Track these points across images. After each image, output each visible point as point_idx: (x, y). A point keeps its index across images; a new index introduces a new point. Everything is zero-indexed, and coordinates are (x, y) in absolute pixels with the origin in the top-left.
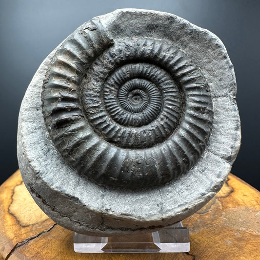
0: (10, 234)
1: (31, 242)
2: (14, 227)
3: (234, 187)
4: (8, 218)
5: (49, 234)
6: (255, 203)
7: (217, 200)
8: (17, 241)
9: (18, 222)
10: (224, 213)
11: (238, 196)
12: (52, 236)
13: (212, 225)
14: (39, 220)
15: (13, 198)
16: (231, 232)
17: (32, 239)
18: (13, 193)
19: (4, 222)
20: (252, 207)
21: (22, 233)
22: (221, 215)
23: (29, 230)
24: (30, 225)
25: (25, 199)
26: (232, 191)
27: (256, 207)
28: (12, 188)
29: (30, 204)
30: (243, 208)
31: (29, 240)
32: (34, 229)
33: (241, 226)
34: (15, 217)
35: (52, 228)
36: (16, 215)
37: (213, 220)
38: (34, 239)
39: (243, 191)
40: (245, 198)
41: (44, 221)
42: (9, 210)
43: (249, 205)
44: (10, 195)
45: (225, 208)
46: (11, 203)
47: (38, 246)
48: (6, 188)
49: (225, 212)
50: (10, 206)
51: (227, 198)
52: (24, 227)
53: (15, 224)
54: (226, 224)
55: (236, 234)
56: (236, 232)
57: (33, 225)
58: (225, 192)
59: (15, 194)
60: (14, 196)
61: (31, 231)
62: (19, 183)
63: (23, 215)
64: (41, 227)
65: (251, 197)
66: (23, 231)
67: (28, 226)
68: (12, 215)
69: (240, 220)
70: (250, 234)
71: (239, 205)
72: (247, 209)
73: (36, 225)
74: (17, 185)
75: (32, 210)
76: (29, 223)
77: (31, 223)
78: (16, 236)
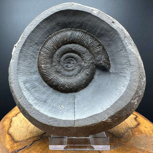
0: (8, 147)
2: (10, 142)
3: (140, 121)
4: (7, 136)
5: (30, 147)
6: (151, 132)
7: (129, 129)
8: (11, 151)
9: (13, 139)
10: (133, 138)
11: (142, 128)
12: (32, 149)
13: (125, 145)
14: (25, 139)
15: (11, 124)
16: (136, 150)
17: (20, 150)
18: (11, 121)
19: (5, 139)
20: (150, 135)
21: (15, 146)
22: (131, 139)
23: (19, 144)
24: (19, 141)
25: (18, 125)
26: (139, 124)
27: (152, 135)
28: (11, 118)
29: (20, 129)
30: (144, 135)
31: (18, 151)
32: (22, 143)
33: (142, 147)
34: (11, 136)
35: (32, 143)
36: (12, 135)
37: (126, 142)
38: (21, 150)
39: (145, 124)
40: (146, 129)
42: (8, 131)
43: (148, 134)
44: (9, 122)
45: (133, 134)
46: (10, 127)
48: (7, 118)
50: (9, 129)
51: (135, 129)
52: (16, 142)
53: (11, 141)
54: (133, 145)
55: (139, 151)
56: (139, 150)
57: (21, 141)
58: (134, 125)
59: (12, 122)
61: (20, 145)
62: (15, 115)
63: (16, 135)
64: (26, 143)
65: (150, 128)
66: (15, 145)
67: (18, 142)
68: (10, 135)
69: (142, 143)
70: (148, 152)
71: (142, 133)
72: (147, 136)
73: (23, 141)
74: (14, 117)
75: (21, 132)
77: (20, 140)
78: (11, 148)
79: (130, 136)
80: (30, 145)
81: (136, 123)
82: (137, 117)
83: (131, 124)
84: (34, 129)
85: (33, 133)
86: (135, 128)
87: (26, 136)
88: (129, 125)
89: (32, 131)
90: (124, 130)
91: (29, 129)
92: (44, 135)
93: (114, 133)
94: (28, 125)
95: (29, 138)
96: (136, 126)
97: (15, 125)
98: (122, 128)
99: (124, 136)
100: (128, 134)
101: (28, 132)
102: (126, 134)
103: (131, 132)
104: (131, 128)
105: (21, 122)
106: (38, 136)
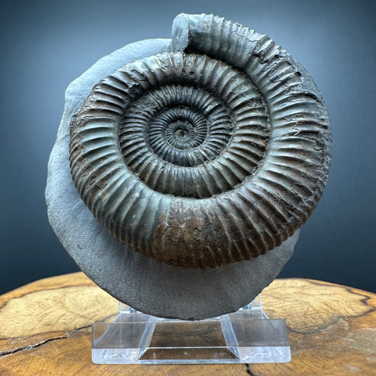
79: (344, 330)
80: (36, 346)
81: (364, 308)
82: (369, 298)
83: (349, 310)
84: (59, 319)
85: (54, 325)
86: (360, 316)
87: (33, 330)
88: (343, 312)
89: (51, 322)
90: (325, 321)
91: (46, 318)
92: (83, 330)
93: (292, 327)
94: (46, 312)
95: (39, 334)
96: (365, 314)
97: (12, 311)
98: (320, 317)
99: (324, 332)
100: (336, 326)
101: (41, 323)
102: (330, 327)
103: (346, 324)
104: (348, 317)
105: (29, 306)
106: (64, 332)
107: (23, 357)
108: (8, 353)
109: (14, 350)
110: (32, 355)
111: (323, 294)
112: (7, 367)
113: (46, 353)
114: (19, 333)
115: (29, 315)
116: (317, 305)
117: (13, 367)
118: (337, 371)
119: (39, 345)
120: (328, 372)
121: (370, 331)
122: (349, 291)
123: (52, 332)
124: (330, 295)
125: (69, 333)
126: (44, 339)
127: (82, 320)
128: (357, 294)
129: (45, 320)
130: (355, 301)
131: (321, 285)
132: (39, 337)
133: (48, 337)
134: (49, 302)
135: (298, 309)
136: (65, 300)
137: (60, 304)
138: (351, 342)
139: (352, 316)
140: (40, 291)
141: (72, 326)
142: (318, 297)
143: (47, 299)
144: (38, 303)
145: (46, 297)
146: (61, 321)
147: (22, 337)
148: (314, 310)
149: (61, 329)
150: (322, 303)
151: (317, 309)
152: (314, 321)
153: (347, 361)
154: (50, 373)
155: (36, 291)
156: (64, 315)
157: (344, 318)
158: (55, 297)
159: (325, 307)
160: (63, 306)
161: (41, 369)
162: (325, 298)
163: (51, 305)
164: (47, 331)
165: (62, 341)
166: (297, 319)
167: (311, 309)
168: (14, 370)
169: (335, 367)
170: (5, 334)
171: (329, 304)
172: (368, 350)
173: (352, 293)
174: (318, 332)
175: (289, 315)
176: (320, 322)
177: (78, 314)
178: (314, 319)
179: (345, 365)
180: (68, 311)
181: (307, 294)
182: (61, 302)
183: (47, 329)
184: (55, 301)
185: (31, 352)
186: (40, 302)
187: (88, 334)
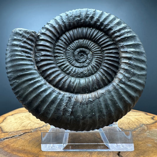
1: (6, 140)
5: (19, 137)
7: (144, 125)
9: (2, 130)
12: (21, 138)
13: (137, 137)
14: (16, 130)
15: (4, 120)
16: (152, 140)
22: (145, 132)
23: (7, 134)
25: (11, 121)
26: (156, 122)
28: (6, 117)
29: (13, 124)
31: (4, 139)
32: (10, 134)
34: (1, 128)
37: (139, 134)
41: (18, 131)
44: (3, 119)
45: (149, 129)
46: (2, 123)
47: (9, 142)
49: (149, 131)
52: (5, 132)
54: (148, 136)
57: (10, 132)
58: (150, 122)
60: (5, 120)
62: (11, 115)
63: (6, 127)
66: (3, 134)
67: (7, 132)
74: (9, 116)
75: (13, 126)
76: (8, 131)
79: (145, 130)
80: (20, 135)
81: (152, 121)
82: (154, 117)
83: (147, 122)
84: (28, 125)
85: (26, 127)
86: (151, 124)
87: (18, 129)
88: (144, 122)
89: (25, 125)
90: (137, 126)
91: (23, 124)
92: (38, 129)
93: (124, 128)
94: (23, 122)
95: (20, 131)
96: (153, 123)
97: (9, 121)
98: (135, 124)
99: (137, 130)
100: (142, 128)
101: (21, 126)
102: (139, 128)
103: (146, 127)
104: (146, 124)
105: (16, 119)
106: (31, 130)
107: (15, 140)
108: (8, 138)
109: (11, 137)
110: (18, 139)
111: (135, 115)
112: (9, 144)
113: (24, 138)
114: (12, 130)
115: (16, 123)
116: (133, 120)
117: (11, 143)
118: (143, 146)
119: (21, 135)
120: (139, 146)
121: (155, 130)
122: (146, 114)
123: (26, 130)
124: (139, 115)
125: (33, 130)
126: (23, 132)
127: (38, 125)
128: (149, 115)
129: (23, 125)
130: (149, 118)
131: (135, 111)
132: (21, 132)
133: (24, 132)
134: (24, 117)
135: (126, 121)
136: (30, 117)
137: (28, 119)
138: (148, 135)
139: (148, 124)
140: (20, 113)
141: (34, 127)
142: (134, 116)
143: (22, 116)
144: (19, 118)
145: (22, 115)
146: (29, 125)
147: (14, 132)
148: (132, 122)
149: (29, 128)
150: (135, 119)
151: (133, 121)
152: (132, 126)
153: (147, 142)
154: (27, 146)
155: (18, 113)
156: (30, 123)
157: (145, 125)
158: (26, 115)
159: (137, 120)
160: (29, 119)
161: (23, 144)
162: (136, 117)
163: (25, 119)
164: (24, 129)
165: (30, 133)
166: (126, 125)
167: (131, 121)
168: (12, 145)
169: (142, 145)
170: (7, 130)
171: (138, 119)
172: (155, 138)
173: (148, 115)
174: (134, 130)
175: (122, 124)
176: (135, 126)
177: (36, 123)
178: (132, 125)
179: (146, 143)
180: (32, 121)
181: (129, 115)
182: (28, 118)
183: (24, 128)
184: (26, 117)
185: (18, 137)
186: (20, 118)
187: (40, 131)
